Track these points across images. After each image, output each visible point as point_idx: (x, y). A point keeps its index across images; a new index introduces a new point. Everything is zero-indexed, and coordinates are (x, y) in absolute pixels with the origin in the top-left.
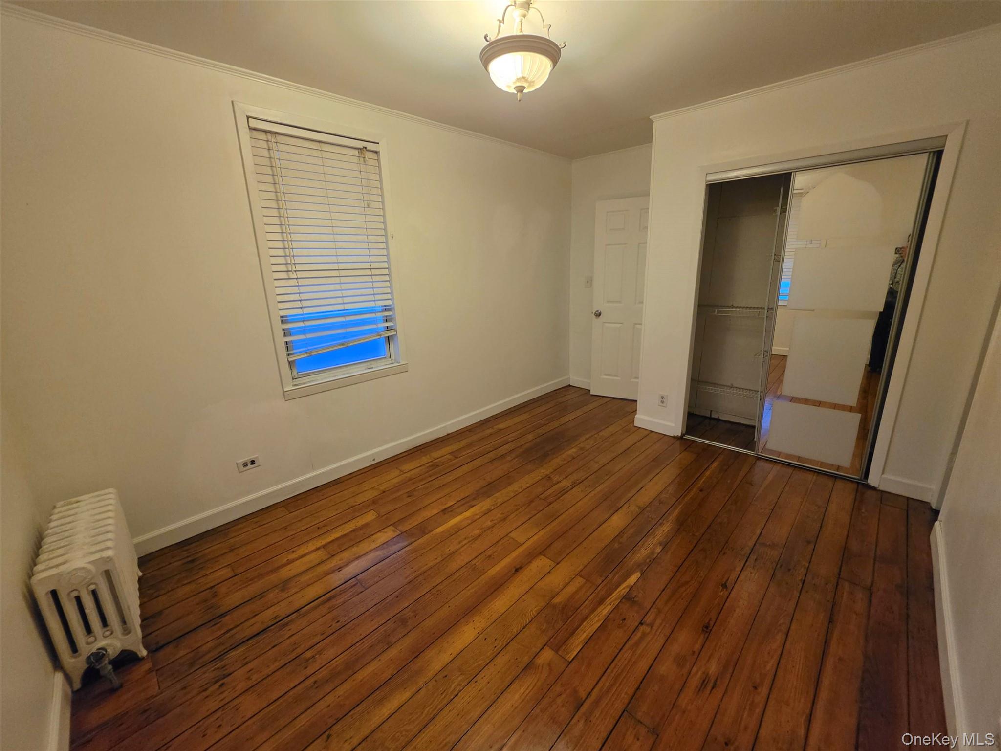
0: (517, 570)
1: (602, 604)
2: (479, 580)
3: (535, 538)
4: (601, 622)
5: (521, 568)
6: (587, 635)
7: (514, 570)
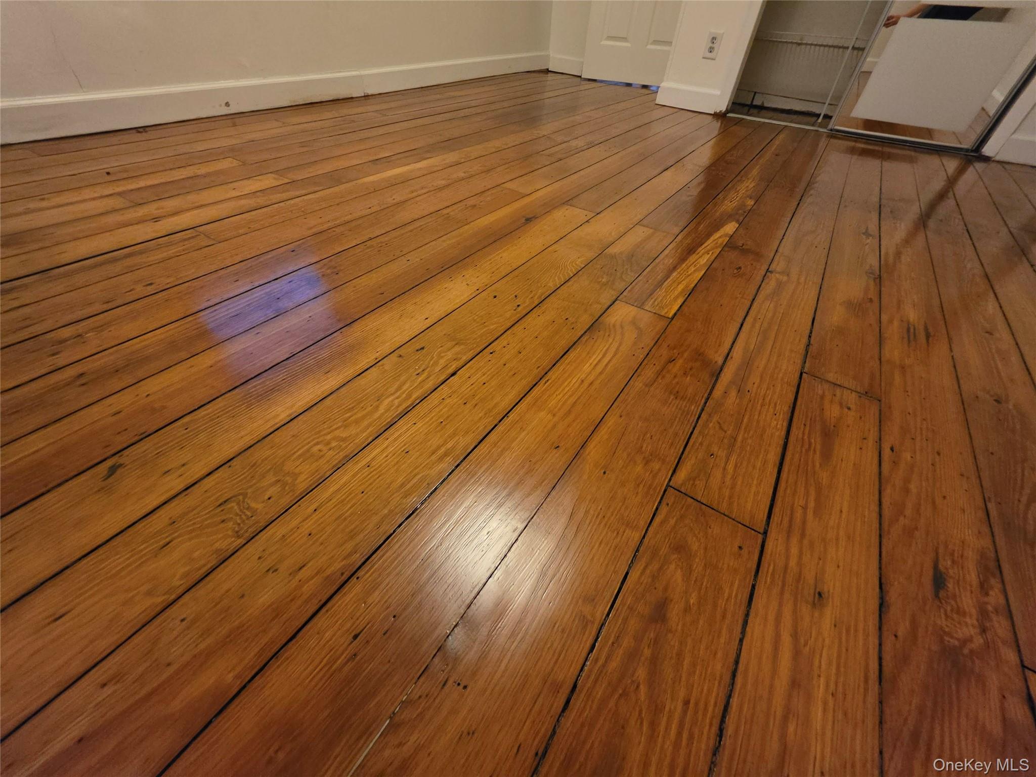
0: (528, 220)
1: (694, 252)
2: (461, 230)
3: (549, 189)
4: (703, 272)
5: (535, 217)
6: (687, 286)
7: (523, 220)
